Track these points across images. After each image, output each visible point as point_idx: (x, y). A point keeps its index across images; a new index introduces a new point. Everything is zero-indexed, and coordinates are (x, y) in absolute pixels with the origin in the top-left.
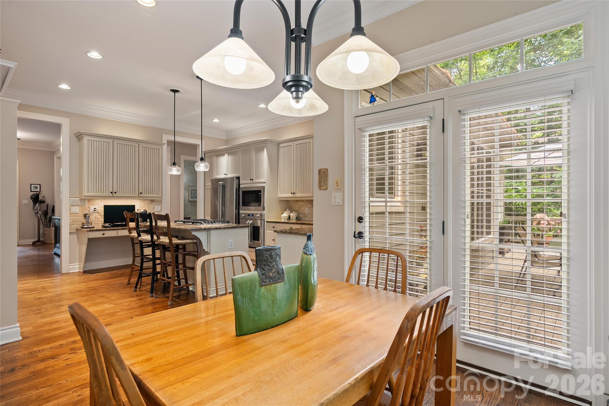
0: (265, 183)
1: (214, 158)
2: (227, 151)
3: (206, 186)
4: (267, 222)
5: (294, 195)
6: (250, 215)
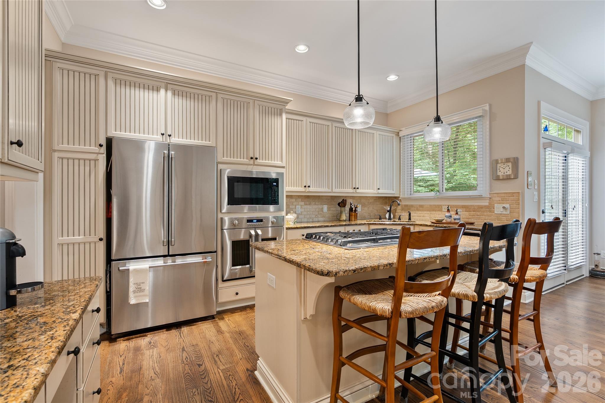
0: (283, 167)
2: (170, 86)
4: (287, 229)
5: (308, 189)
6: (254, 221)
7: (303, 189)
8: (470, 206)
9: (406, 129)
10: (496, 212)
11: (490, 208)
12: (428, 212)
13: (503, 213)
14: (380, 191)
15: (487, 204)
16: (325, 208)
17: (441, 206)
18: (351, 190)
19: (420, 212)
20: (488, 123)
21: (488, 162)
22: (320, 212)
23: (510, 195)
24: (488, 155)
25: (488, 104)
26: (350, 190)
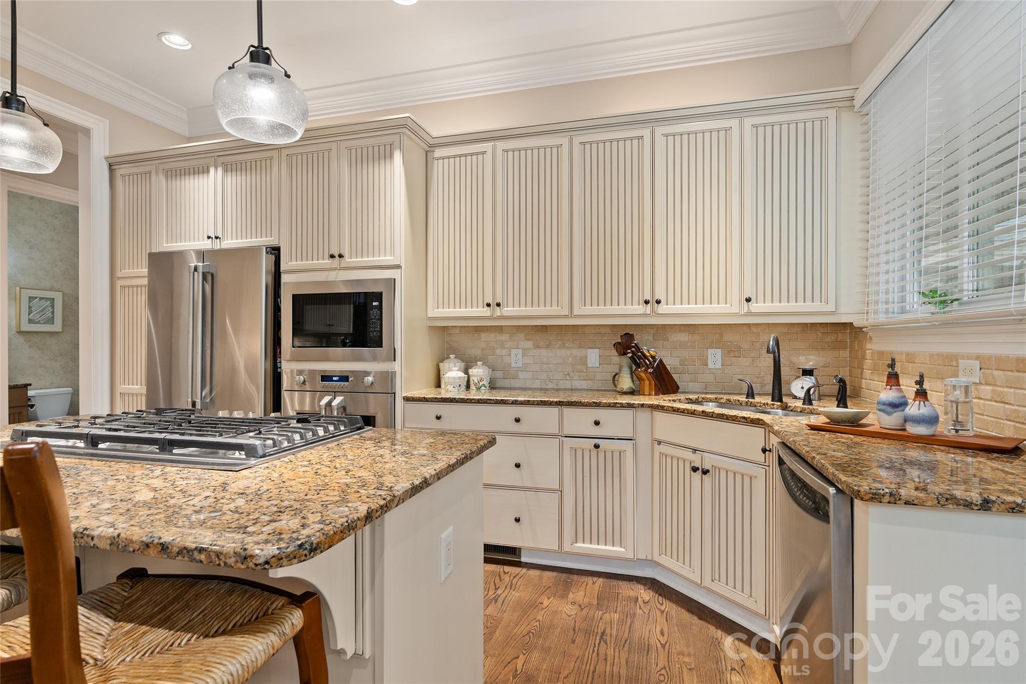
0: (398, 267)
1: (158, 182)
2: (221, 160)
3: (119, 278)
4: (407, 399)
5: (498, 312)
6: (334, 379)
7: (487, 312)
14: (754, 307)
16: (593, 357)
17: (956, 357)
18: (640, 309)
22: (579, 367)
26: (636, 306)
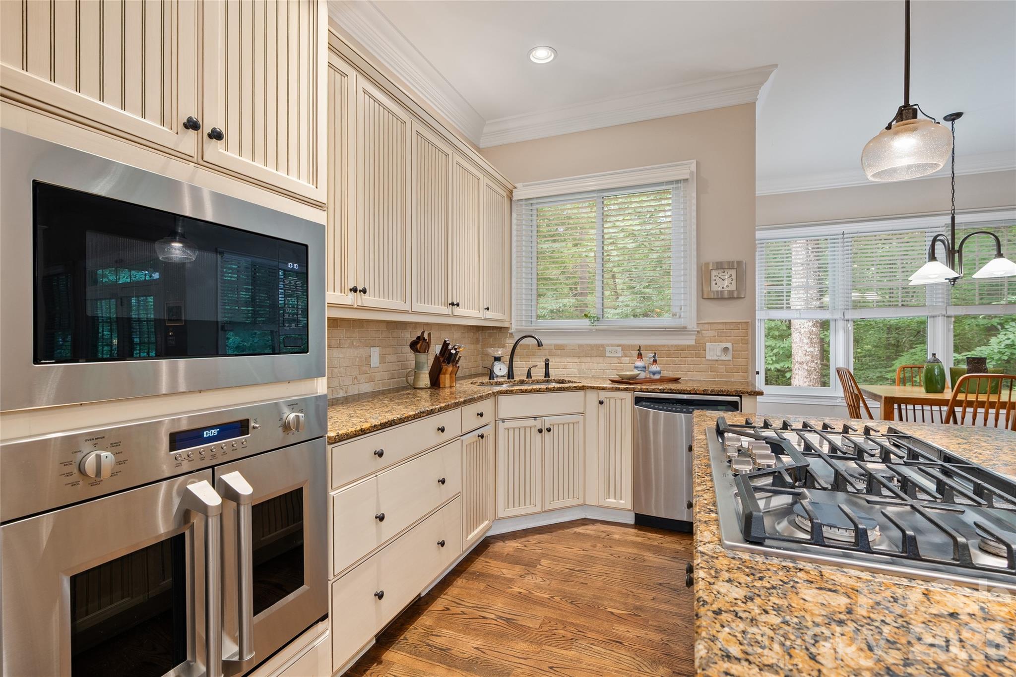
5: (359, 299)
8: (660, 346)
9: (524, 186)
10: (708, 357)
11: (698, 350)
12: (576, 360)
13: (720, 358)
14: (488, 314)
15: (693, 342)
16: (375, 356)
17: (603, 346)
18: (445, 309)
19: (558, 360)
20: (694, 195)
21: (694, 267)
22: (363, 368)
23: (732, 327)
24: (694, 253)
25: (695, 161)
26: (443, 307)
